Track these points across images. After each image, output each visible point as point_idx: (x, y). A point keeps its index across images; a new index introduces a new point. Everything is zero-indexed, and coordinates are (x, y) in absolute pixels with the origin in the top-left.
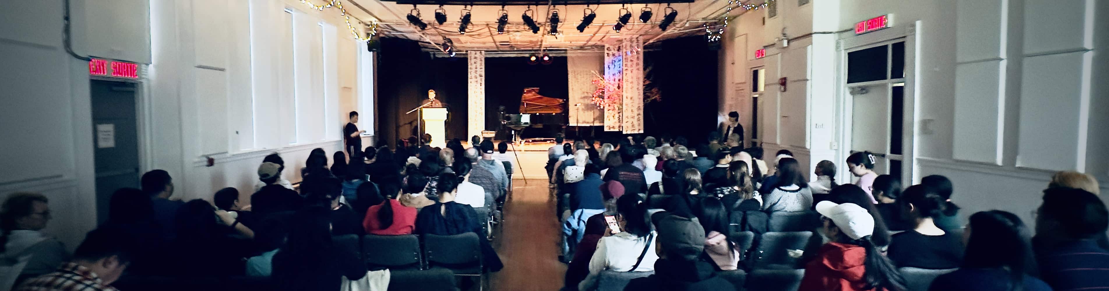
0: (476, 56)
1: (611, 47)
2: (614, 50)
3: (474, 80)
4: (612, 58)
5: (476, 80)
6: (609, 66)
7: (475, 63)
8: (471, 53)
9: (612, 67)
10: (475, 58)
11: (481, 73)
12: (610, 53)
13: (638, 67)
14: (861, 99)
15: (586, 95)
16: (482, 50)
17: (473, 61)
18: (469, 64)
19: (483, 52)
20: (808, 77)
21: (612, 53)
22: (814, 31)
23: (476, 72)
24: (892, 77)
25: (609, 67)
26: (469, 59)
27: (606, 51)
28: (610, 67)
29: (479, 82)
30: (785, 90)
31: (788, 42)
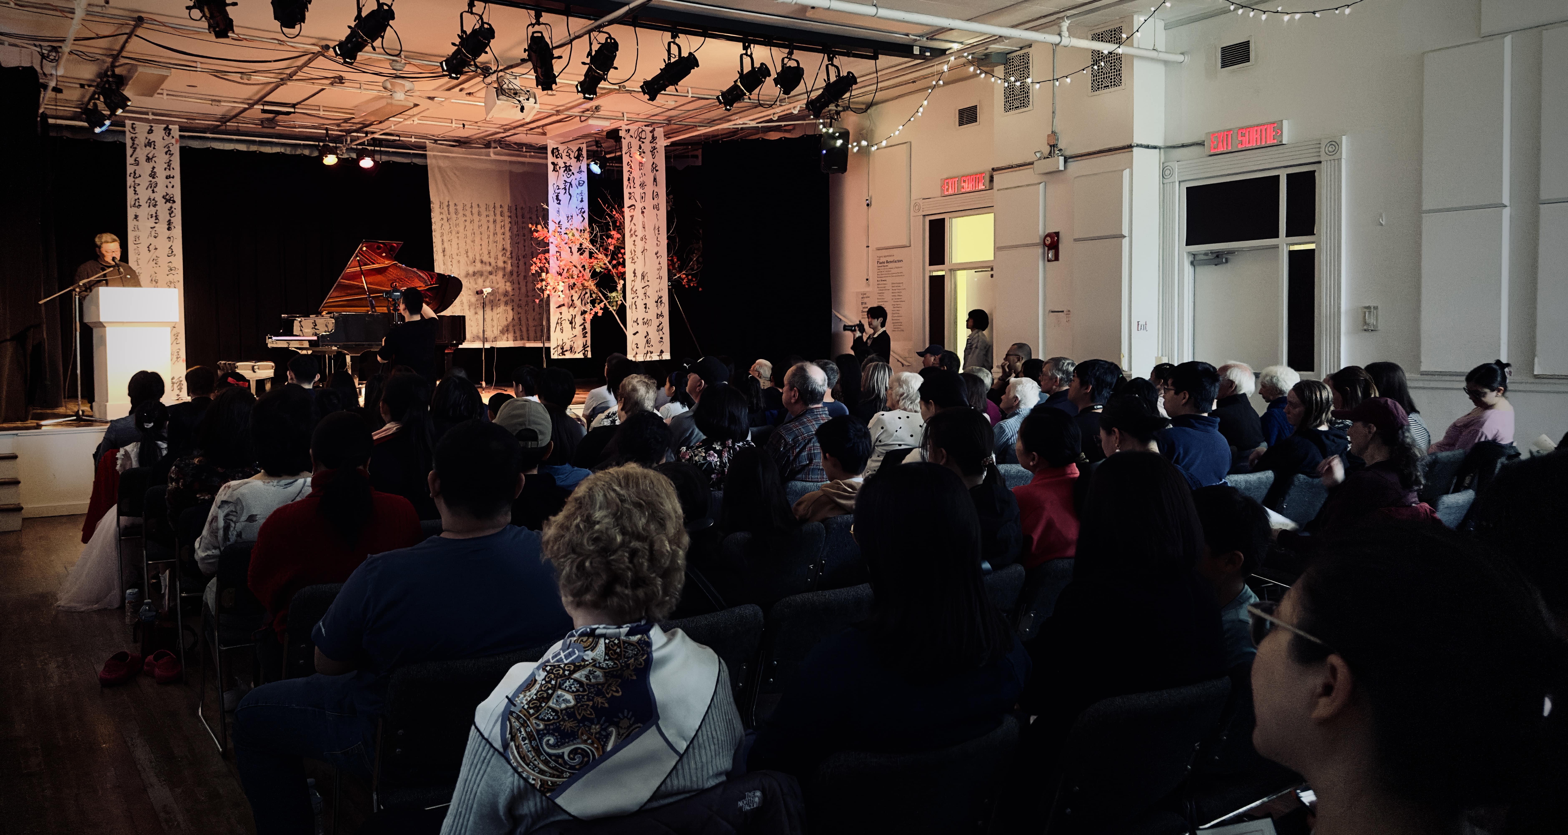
0: (152, 137)
1: (562, 148)
2: (569, 156)
3: (144, 211)
4: (563, 176)
5: (153, 210)
6: (557, 196)
7: (148, 159)
8: (133, 128)
9: (564, 197)
10: (149, 144)
11: (170, 191)
12: (560, 162)
13: (656, 202)
14: (1210, 273)
15: (478, 267)
16: (174, 123)
17: (142, 153)
18: (130, 160)
19: (175, 128)
20: (1125, 232)
21: (565, 163)
22: (1137, 140)
23: (153, 187)
24: (1288, 235)
25: (557, 199)
26: (129, 143)
27: (551, 159)
28: (560, 198)
29: (164, 216)
30: (1057, 258)
31: (1065, 161)
